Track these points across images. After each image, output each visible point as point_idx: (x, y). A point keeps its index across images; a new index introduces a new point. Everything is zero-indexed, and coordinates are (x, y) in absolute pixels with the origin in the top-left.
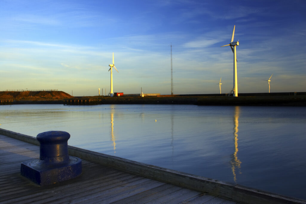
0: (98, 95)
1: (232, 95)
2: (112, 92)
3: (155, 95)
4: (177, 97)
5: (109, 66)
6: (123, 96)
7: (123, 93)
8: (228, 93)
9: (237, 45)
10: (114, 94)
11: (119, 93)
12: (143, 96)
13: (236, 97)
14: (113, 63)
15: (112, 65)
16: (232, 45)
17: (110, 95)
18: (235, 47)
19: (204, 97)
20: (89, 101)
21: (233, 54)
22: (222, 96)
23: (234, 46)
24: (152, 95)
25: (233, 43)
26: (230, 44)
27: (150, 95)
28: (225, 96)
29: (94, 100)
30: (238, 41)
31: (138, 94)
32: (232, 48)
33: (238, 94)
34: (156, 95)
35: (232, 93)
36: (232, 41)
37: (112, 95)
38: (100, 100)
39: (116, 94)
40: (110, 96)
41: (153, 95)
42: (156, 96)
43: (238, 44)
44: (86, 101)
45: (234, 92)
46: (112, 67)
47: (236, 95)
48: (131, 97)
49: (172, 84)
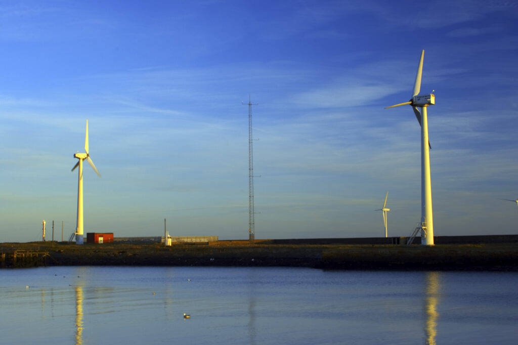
0: (41, 240)
1: (419, 240)
2: (81, 232)
3: (203, 240)
4: (266, 246)
5: (75, 156)
6: (111, 241)
7: (112, 234)
8: (408, 236)
9: (429, 103)
10: (86, 236)
11: (101, 235)
12: (169, 242)
13: (429, 247)
14: (87, 148)
15: (82, 156)
16: (417, 104)
17: (74, 240)
18: (425, 109)
19: (341, 247)
20: (13, 257)
21: (420, 127)
22: (390, 243)
23: (422, 106)
24: (194, 240)
25: (419, 97)
26: (412, 100)
27: (189, 240)
28: (398, 243)
29: (28, 253)
30: (433, 93)
31: (155, 238)
32: (416, 112)
33: (435, 238)
34: (206, 241)
35: (419, 235)
36: (417, 92)
37: (81, 241)
38: (46, 254)
39: (91, 237)
40: (74, 243)
41: (198, 241)
42: (208, 243)
43: (433, 100)
44: (4, 256)
45: (423, 232)
46: (81, 160)
47: (431, 242)
48: (134, 247)
49: (251, 211)
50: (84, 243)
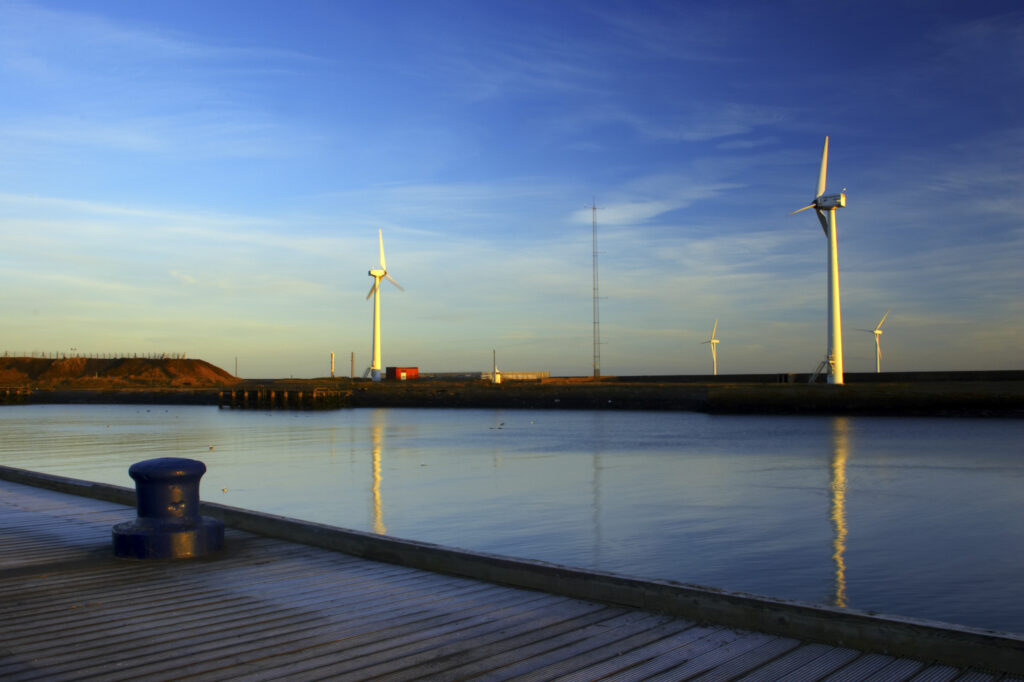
0: (329, 376)
1: (824, 378)
2: (378, 366)
3: (531, 377)
4: (609, 383)
5: (370, 273)
6: (416, 378)
7: (416, 368)
8: (809, 372)
9: (839, 205)
10: (384, 371)
11: (404, 370)
12: (498, 379)
13: (839, 386)
14: (383, 262)
15: (378, 273)
16: (821, 207)
17: (370, 376)
18: (833, 212)
20: (312, 397)
21: (826, 240)
22: (781, 381)
23: (828, 209)
24: (520, 377)
25: (825, 198)
26: (815, 202)
27: (514, 377)
28: (786, 381)
29: (329, 392)
30: (844, 192)
31: (472, 374)
32: (822, 218)
33: (846, 376)
34: (534, 377)
35: (824, 371)
36: (822, 191)
37: (378, 377)
38: (349, 393)
39: (392, 372)
40: (369, 380)
41: (525, 377)
42: (539, 380)
43: (843, 201)
44: (301, 395)
45: (830, 367)
46: (378, 279)
47: (839, 379)
48: (457, 384)
49: (596, 343)
50: (382, 380)
